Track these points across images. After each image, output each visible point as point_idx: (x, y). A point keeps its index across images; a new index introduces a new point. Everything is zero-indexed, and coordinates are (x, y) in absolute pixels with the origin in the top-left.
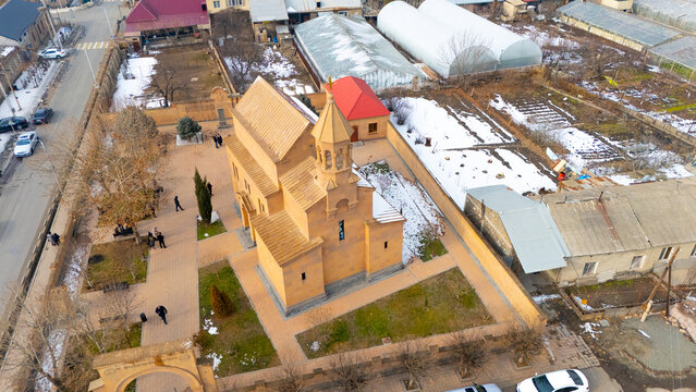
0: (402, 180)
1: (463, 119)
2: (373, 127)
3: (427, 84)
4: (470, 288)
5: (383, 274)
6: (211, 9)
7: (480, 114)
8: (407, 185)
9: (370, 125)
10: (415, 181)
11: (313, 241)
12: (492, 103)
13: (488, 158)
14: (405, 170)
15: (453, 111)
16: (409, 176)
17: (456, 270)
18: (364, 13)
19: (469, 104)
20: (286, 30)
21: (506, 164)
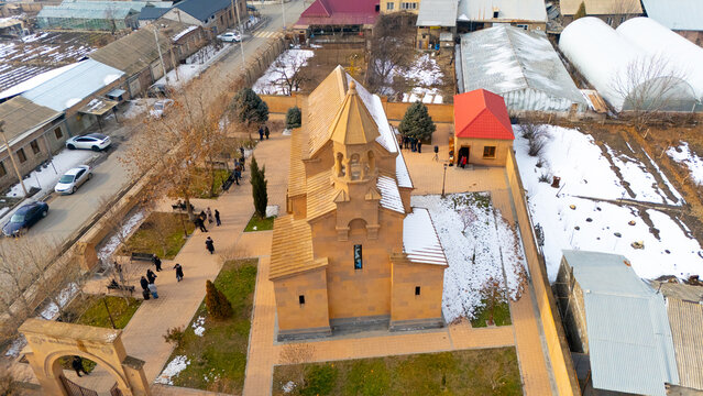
0: (499, 219)
1: (619, 164)
2: (490, 152)
3: (589, 115)
4: (518, 381)
5: (412, 326)
6: (384, 9)
7: (646, 161)
8: (502, 228)
9: (486, 148)
10: (514, 225)
11: (318, 261)
12: (672, 152)
13: (632, 218)
14: (509, 209)
15: (610, 151)
16: (509, 217)
17: (511, 351)
18: (548, 28)
19: (636, 146)
20: (450, 37)
21: (655, 232)
